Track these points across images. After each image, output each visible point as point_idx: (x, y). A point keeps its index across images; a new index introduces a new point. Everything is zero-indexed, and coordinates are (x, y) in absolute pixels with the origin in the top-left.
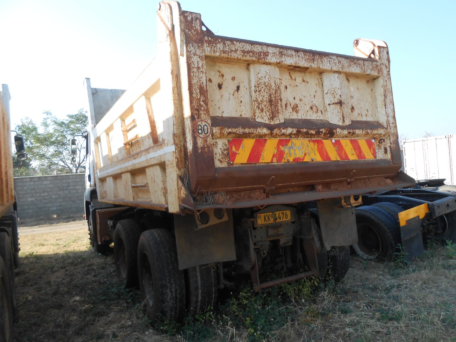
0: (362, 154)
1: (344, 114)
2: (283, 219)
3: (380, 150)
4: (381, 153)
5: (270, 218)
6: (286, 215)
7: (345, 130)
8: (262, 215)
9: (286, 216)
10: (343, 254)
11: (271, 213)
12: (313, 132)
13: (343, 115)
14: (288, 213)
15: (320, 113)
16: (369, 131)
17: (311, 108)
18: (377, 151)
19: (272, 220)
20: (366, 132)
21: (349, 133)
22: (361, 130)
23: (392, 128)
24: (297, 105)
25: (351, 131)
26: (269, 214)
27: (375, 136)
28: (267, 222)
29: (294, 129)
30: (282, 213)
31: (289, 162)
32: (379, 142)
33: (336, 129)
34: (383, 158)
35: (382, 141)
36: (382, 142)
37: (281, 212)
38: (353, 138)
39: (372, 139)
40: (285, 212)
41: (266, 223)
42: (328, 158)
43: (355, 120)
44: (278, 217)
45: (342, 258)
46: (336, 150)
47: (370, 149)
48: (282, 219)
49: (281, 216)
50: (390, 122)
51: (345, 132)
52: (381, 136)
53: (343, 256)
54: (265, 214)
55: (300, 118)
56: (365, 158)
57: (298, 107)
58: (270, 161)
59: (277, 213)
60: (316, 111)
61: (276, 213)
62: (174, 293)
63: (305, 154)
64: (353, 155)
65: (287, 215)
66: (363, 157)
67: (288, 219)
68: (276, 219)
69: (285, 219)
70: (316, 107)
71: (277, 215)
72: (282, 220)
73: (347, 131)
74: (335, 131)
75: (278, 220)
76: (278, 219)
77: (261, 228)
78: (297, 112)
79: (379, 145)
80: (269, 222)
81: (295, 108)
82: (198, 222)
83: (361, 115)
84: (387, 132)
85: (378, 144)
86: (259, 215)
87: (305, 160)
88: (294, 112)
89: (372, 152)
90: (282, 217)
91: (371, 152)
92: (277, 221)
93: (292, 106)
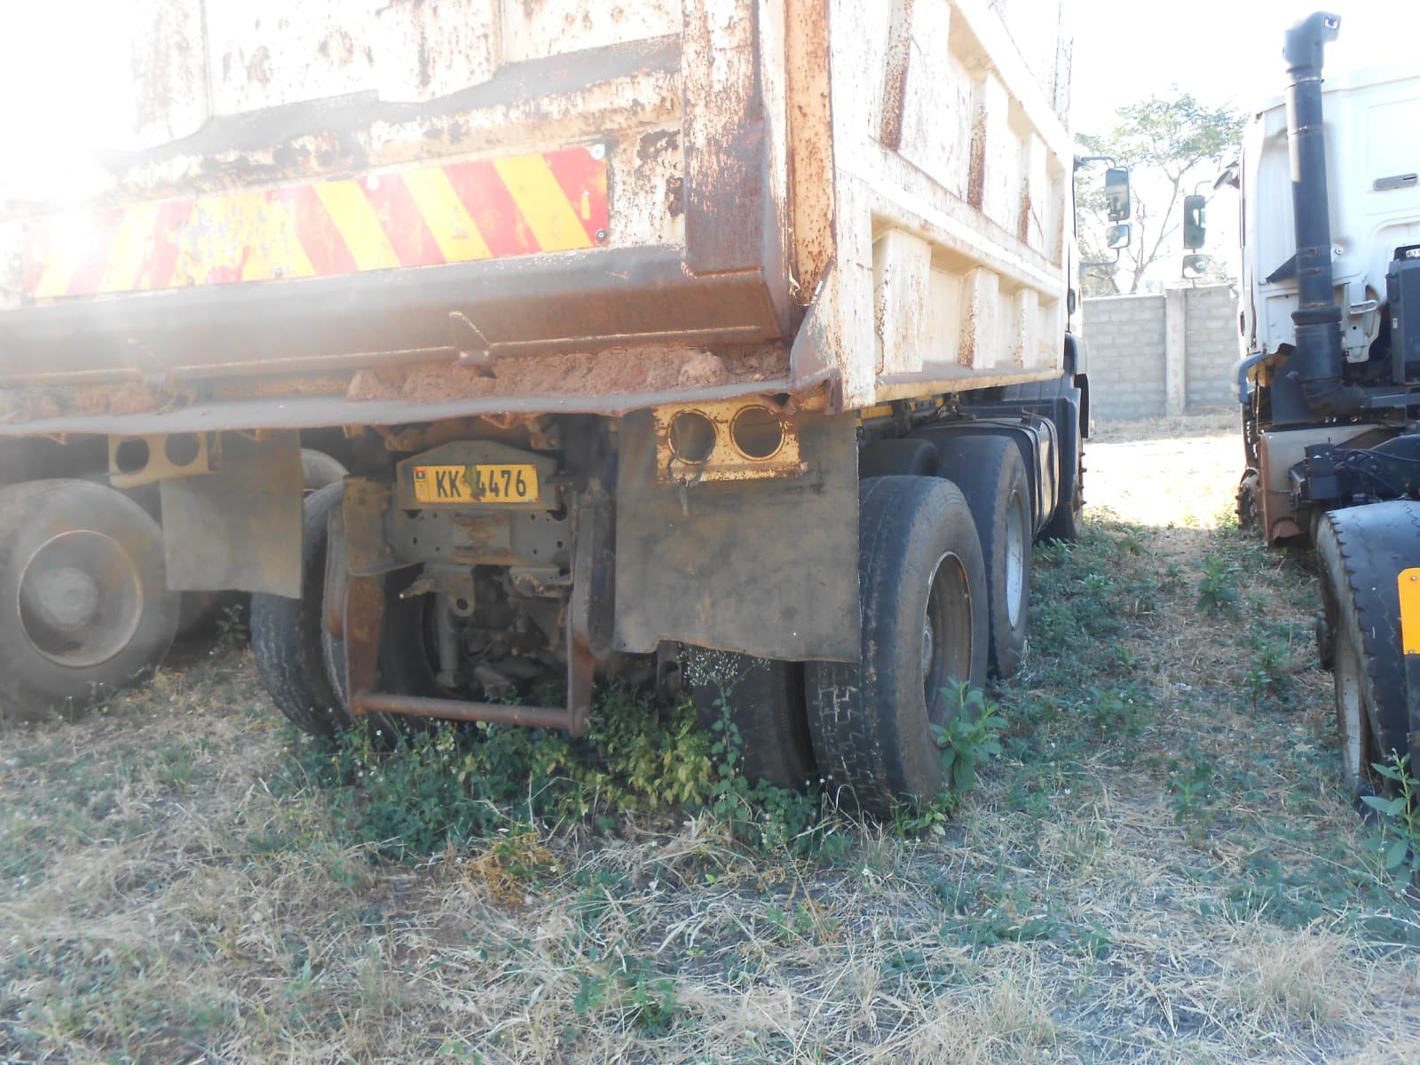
0: (520, 228)
2: (506, 495)
3: (642, 194)
4: (645, 213)
5: (458, 483)
6: (519, 481)
7: (407, 125)
8: (431, 471)
9: (521, 486)
10: (847, 699)
11: (462, 469)
12: (264, 158)
13: (422, 52)
14: (529, 473)
17: (323, 48)
18: (620, 205)
19: (465, 495)
20: (528, 115)
21: (433, 134)
23: (720, 60)
24: (265, 49)
25: (444, 123)
26: (453, 469)
27: (609, 125)
28: (450, 499)
30: (503, 473)
31: (192, 284)
32: (643, 154)
33: (366, 127)
34: (652, 242)
35: (663, 142)
36: (658, 152)
37: (498, 469)
38: (457, 160)
39: (595, 142)
40: (514, 469)
41: (443, 499)
43: (543, 54)
44: (487, 486)
45: (842, 716)
46: (384, 225)
47: (573, 197)
48: (502, 493)
49: (501, 483)
50: (711, 26)
51: (413, 133)
52: (642, 117)
53: (843, 706)
54: (441, 469)
55: (275, 102)
56: (534, 247)
57: (267, 57)
58: (129, 287)
59: (484, 470)
60: (345, 54)
61: (479, 468)
63: (246, 252)
64: (465, 236)
65: (523, 482)
66: (525, 243)
67: (526, 499)
68: (482, 492)
69: (514, 497)
70: (345, 36)
71: (485, 479)
72: (502, 498)
73: (421, 126)
74: (361, 138)
75: (489, 497)
76: (488, 493)
77: (435, 516)
78: (265, 80)
79: (639, 173)
80: (456, 499)
81: (259, 70)
82: (113, 467)
83: (586, 18)
84: (673, 90)
85: (638, 162)
86: (419, 468)
87: (246, 277)
88: (255, 82)
89: (586, 215)
90: (502, 487)
91: (578, 213)
92: (483, 500)
93: (247, 59)
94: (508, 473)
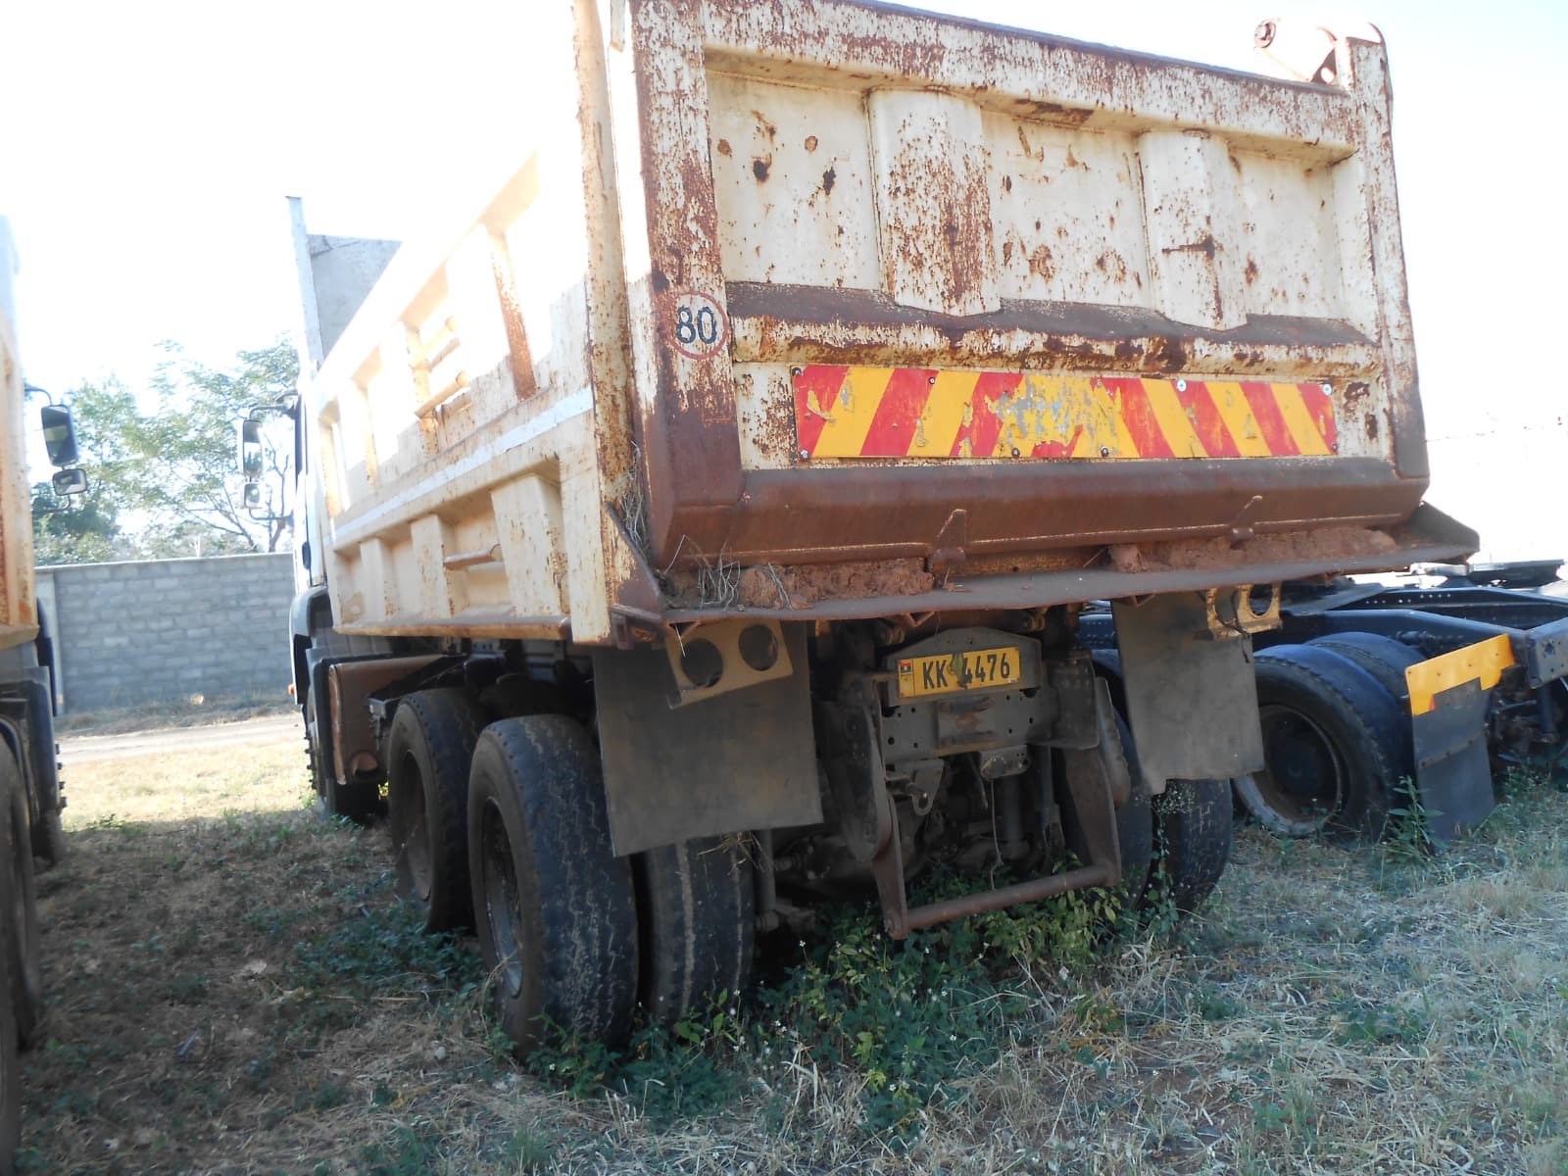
0: (1286, 435)
1: (1220, 289)
2: (991, 678)
3: (1350, 422)
4: (1355, 435)
5: (945, 673)
6: (1004, 663)
7: (1223, 346)
8: (918, 663)
9: (1005, 668)
10: (1208, 812)
11: (949, 658)
12: (1108, 349)
13: (1217, 293)
14: (1012, 656)
15: (1131, 282)
16: (1312, 352)
17: (1101, 263)
18: (1339, 428)
19: (952, 683)
20: (1301, 356)
21: (1240, 357)
22: (1284, 349)
23: (1397, 346)
24: (1047, 249)
25: (1247, 350)
26: (941, 659)
27: (1334, 373)
28: (936, 690)
29: (1037, 336)
30: (989, 657)
31: (1016, 457)
32: (1348, 395)
33: (1191, 341)
34: (1362, 455)
35: (1361, 390)
36: (1358, 396)
37: (984, 654)
38: (1252, 379)
39: (1324, 383)
40: (999, 652)
41: (930, 691)
42: (1163, 448)
43: (1259, 312)
44: (973, 673)
45: (1205, 826)
46: (1191, 420)
47: (1315, 418)
48: (987, 678)
49: (987, 667)
50: (1388, 323)
51: (1226, 353)
52: (1356, 372)
53: (1206, 819)
54: (928, 660)
55: (1058, 297)
56: (1296, 452)
57: (1049, 256)
58: (946, 453)
59: (971, 657)
60: (1119, 273)
61: (966, 655)
62: (596, 943)
63: (1078, 432)
64: (1254, 437)
65: (1007, 664)
66: (1291, 448)
67: (1009, 680)
68: (968, 678)
69: (998, 680)
70: (1119, 258)
71: (971, 666)
72: (987, 682)
73: (1232, 348)
74: (1187, 348)
75: (975, 683)
76: (974, 679)
77: (913, 710)
78: (1047, 276)
79: (1346, 407)
80: (943, 689)
81: (1041, 262)
82: (681, 679)
83: (1284, 294)
84: (1378, 358)
85: (1344, 401)
86: (904, 662)
87: (1076, 454)
88: (1038, 276)
89: (1324, 432)
90: (987, 672)
91: (1319, 430)
92: (970, 686)
93: (1030, 253)
94: (994, 656)
